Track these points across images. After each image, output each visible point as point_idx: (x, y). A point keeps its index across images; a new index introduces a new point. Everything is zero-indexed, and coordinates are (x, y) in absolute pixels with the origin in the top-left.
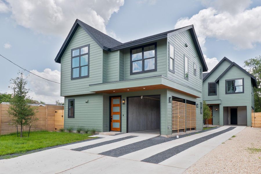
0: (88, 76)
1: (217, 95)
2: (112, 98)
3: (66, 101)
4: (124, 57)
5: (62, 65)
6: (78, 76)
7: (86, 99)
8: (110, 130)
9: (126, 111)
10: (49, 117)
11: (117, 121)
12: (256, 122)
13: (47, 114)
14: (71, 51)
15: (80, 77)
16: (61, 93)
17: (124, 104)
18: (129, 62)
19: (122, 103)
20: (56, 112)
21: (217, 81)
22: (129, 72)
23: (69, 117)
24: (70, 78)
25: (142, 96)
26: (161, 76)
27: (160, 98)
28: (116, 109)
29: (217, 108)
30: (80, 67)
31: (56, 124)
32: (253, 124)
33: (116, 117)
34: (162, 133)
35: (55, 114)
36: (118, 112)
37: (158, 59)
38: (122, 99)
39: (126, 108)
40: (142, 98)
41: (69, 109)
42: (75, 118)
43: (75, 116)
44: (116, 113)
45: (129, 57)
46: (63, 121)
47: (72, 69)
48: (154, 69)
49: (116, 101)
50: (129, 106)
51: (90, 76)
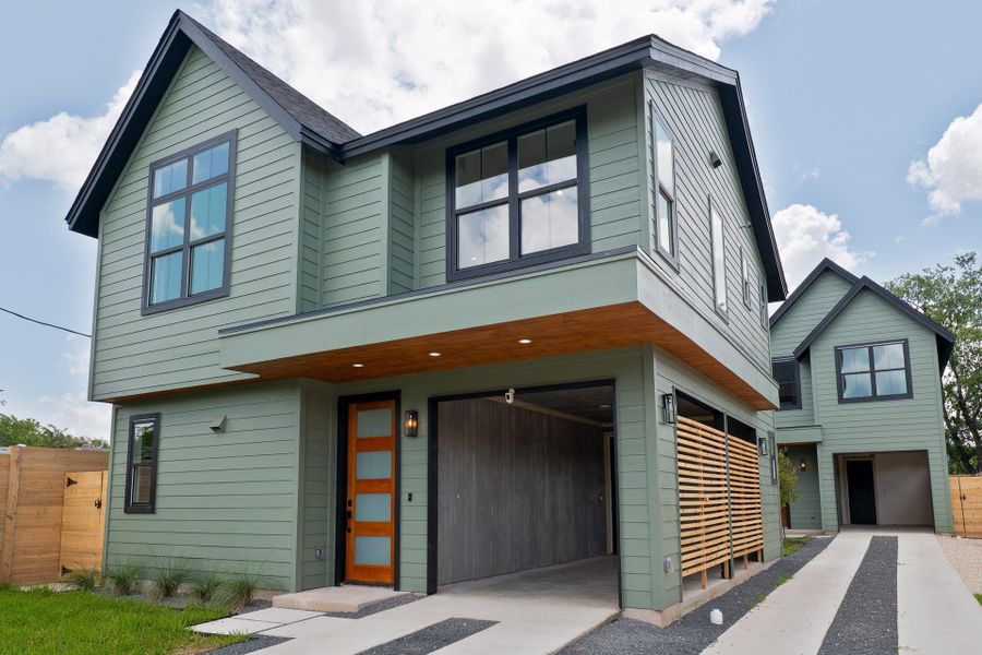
0: (222, 293)
1: (800, 408)
2: (353, 407)
3: (119, 423)
4: (417, 190)
5: (103, 246)
6: (175, 294)
7: (212, 414)
8: (341, 576)
9: (423, 471)
10: (23, 510)
11: (374, 529)
12: (968, 516)
13: (13, 492)
14: (146, 173)
15: (189, 299)
16: (93, 386)
17: (413, 433)
18: (442, 215)
19: (403, 432)
20: (70, 482)
21: (800, 353)
22: (442, 267)
23: (130, 508)
24: (138, 304)
25: (512, 391)
26: (633, 248)
27: (611, 400)
28: (373, 465)
29: (803, 461)
30: (189, 248)
31: (68, 542)
32: (956, 523)
33: (371, 508)
34: (629, 597)
35: (68, 491)
36: (381, 481)
37: (594, 190)
38: (405, 408)
39: (423, 457)
40: (510, 401)
41: (131, 465)
42: (160, 514)
43: (160, 503)
44: (372, 486)
45: (442, 189)
46: (102, 527)
47: (151, 259)
48: (577, 241)
49: (370, 423)
50: (443, 448)
51: (235, 292)
